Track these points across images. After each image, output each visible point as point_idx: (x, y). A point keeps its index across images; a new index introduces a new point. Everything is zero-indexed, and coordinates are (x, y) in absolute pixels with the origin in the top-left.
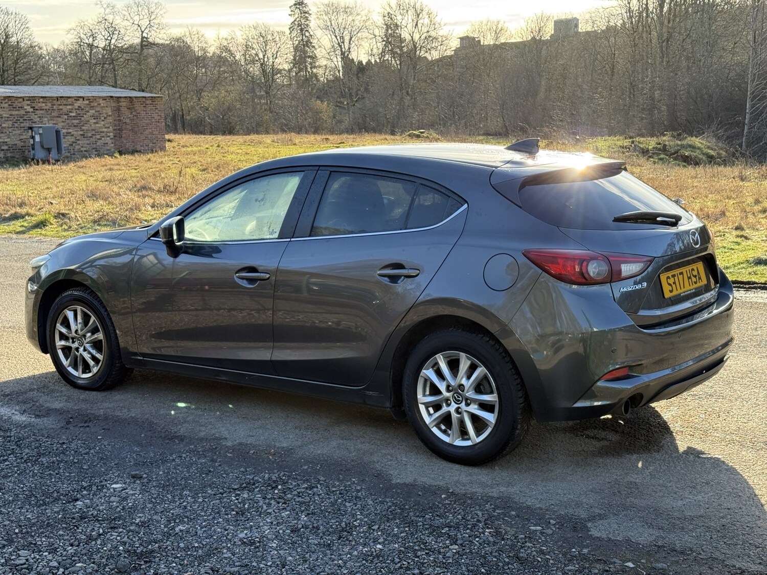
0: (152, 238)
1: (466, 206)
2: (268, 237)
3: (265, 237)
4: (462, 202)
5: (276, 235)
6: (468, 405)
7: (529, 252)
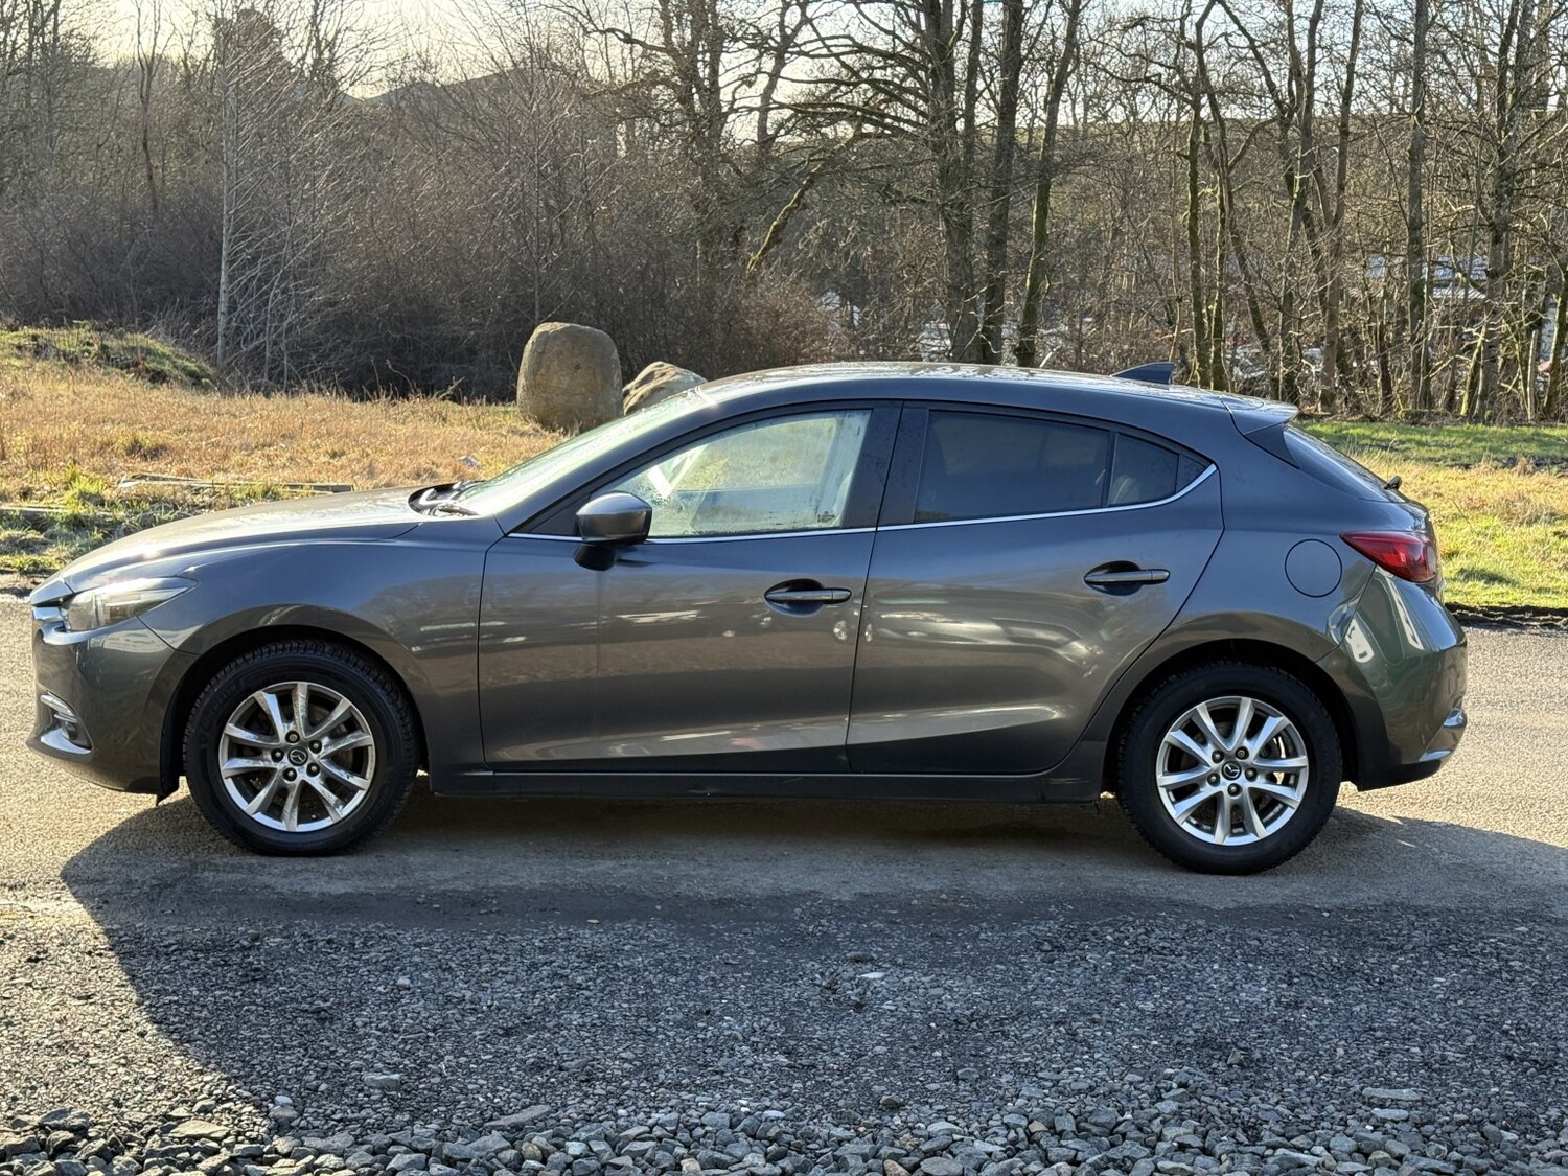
0: (512, 535)
1: (1213, 468)
2: (816, 525)
3: (809, 526)
4: (1204, 462)
5: (836, 522)
6: (1251, 779)
7: (1351, 536)
